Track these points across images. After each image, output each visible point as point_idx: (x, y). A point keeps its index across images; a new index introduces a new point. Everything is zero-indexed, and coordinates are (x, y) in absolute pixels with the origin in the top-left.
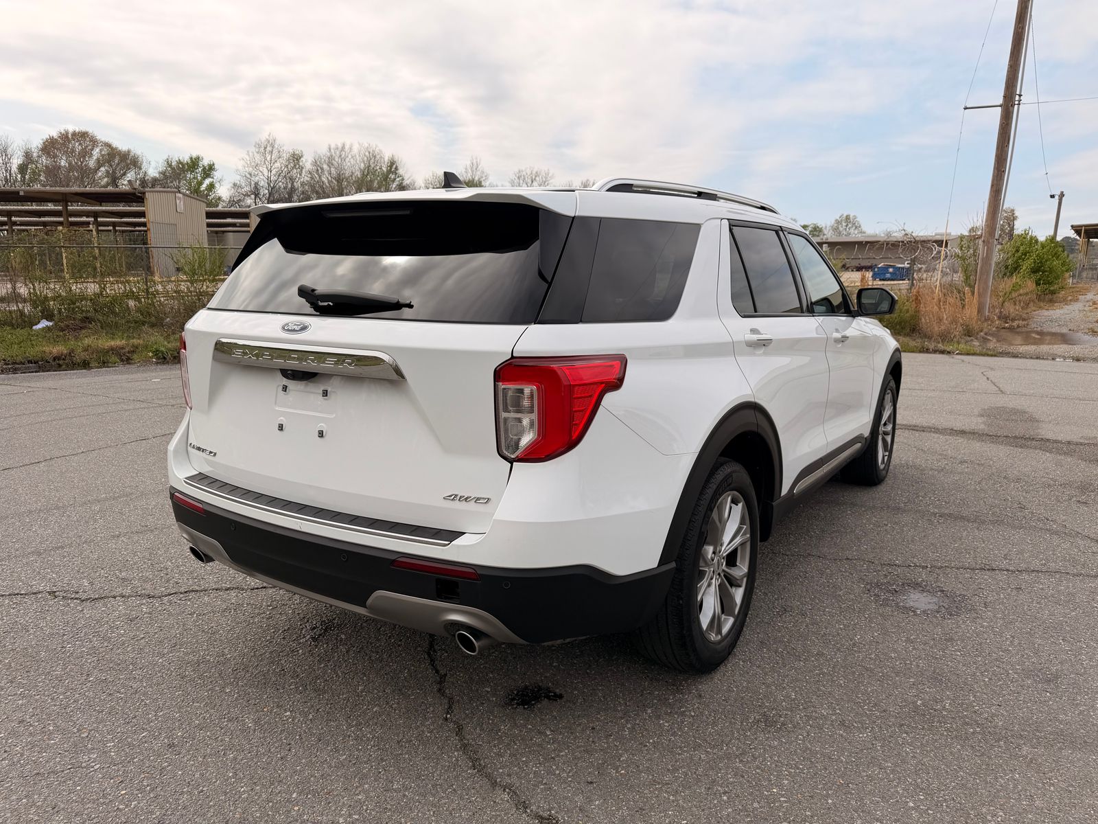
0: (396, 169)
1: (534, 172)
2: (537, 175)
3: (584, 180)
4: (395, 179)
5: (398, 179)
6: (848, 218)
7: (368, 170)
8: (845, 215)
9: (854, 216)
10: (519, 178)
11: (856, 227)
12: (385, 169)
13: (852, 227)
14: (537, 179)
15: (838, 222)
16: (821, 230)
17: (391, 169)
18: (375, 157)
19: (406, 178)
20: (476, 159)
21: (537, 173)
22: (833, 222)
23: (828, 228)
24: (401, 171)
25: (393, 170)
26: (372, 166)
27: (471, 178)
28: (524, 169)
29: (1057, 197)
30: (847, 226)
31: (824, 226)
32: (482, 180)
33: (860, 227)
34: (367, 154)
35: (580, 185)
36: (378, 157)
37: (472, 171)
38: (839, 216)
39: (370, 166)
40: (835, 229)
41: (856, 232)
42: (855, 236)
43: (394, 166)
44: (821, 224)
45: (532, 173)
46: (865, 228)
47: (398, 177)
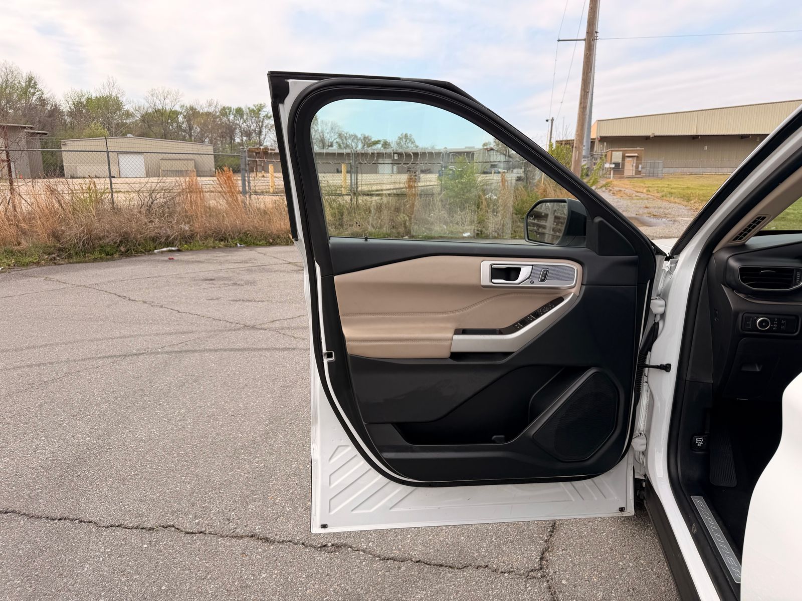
0: (35, 84)
1: (166, 91)
2: (168, 93)
3: (209, 99)
4: (35, 93)
5: (37, 93)
6: (406, 136)
7: (6, 83)
8: (404, 134)
9: (410, 134)
10: (152, 95)
11: (412, 142)
12: (24, 84)
13: (409, 142)
14: (169, 96)
15: (400, 139)
16: (389, 145)
17: (30, 84)
18: (12, 72)
19: (45, 91)
20: (112, 77)
21: (168, 92)
22: (397, 138)
23: (393, 143)
24: (39, 86)
25: (32, 84)
26: (11, 80)
27: (108, 94)
28: (156, 88)
29: (550, 121)
30: (406, 141)
31: (391, 141)
32: (119, 95)
33: (414, 142)
34: (4, 69)
35: (206, 102)
36: (15, 73)
37: (110, 88)
38: (401, 134)
39: (8, 80)
40: (399, 144)
41: (412, 146)
42: (411, 149)
43: (33, 82)
44: (389, 140)
45: (163, 92)
46: (417, 143)
47: (38, 91)
